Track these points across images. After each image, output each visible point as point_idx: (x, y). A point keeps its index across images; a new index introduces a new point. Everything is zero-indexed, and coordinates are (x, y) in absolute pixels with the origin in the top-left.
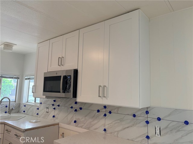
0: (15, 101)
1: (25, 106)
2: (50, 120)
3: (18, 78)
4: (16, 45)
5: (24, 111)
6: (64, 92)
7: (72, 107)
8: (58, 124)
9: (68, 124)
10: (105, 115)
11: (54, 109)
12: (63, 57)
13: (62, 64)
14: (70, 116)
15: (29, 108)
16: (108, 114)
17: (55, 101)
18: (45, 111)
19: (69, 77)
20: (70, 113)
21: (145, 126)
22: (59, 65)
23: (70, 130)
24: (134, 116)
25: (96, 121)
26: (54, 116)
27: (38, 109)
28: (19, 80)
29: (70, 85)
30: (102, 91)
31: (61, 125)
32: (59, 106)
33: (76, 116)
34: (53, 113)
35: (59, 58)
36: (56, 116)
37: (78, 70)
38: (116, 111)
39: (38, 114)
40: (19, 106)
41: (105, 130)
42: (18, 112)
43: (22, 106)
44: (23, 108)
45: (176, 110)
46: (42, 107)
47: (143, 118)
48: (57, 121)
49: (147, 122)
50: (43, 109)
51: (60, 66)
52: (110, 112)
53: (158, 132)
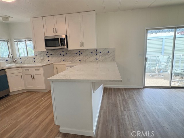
1: (21, 59)
3: (8, 41)
5: (21, 62)
6: (61, 46)
7: (61, 54)
8: (52, 64)
9: (59, 62)
10: (80, 55)
11: (48, 56)
12: (56, 28)
13: (56, 32)
14: (60, 58)
16: (81, 54)
17: (48, 52)
19: (63, 39)
21: (96, 56)
24: (92, 53)
25: (75, 58)
27: (34, 59)
30: (82, 44)
32: (51, 55)
33: (64, 58)
34: (48, 59)
36: (51, 60)
37: (67, 35)
38: (84, 52)
39: (35, 62)
41: (80, 60)
44: (19, 60)
45: (106, 49)
47: (95, 53)
48: (51, 62)
49: (97, 54)
50: (38, 58)
51: (54, 33)
52: (82, 53)
53: (100, 56)
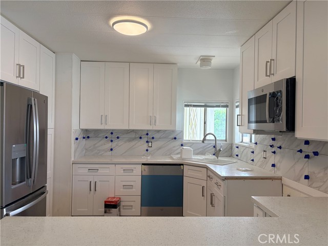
0: (226, 140)
1: (238, 147)
2: (268, 171)
3: (227, 106)
4: (214, 56)
5: (237, 155)
6: (273, 122)
7: (301, 151)
8: (280, 179)
9: (296, 181)
11: (274, 152)
12: (274, 60)
13: (272, 73)
14: (299, 167)
15: (242, 150)
17: (274, 139)
18: (262, 156)
19: (279, 94)
20: (298, 161)
22: (267, 76)
23: (301, 192)
26: (273, 165)
27: (253, 152)
28: (228, 109)
29: (281, 108)
31: (286, 180)
32: (280, 148)
33: (309, 168)
34: (273, 159)
35: (267, 62)
36: (278, 165)
37: (296, 77)
39: (253, 160)
40: (231, 148)
42: (231, 156)
43: (234, 147)
44: (236, 151)
46: (258, 149)
48: (279, 174)
50: (259, 153)
51: (269, 76)
